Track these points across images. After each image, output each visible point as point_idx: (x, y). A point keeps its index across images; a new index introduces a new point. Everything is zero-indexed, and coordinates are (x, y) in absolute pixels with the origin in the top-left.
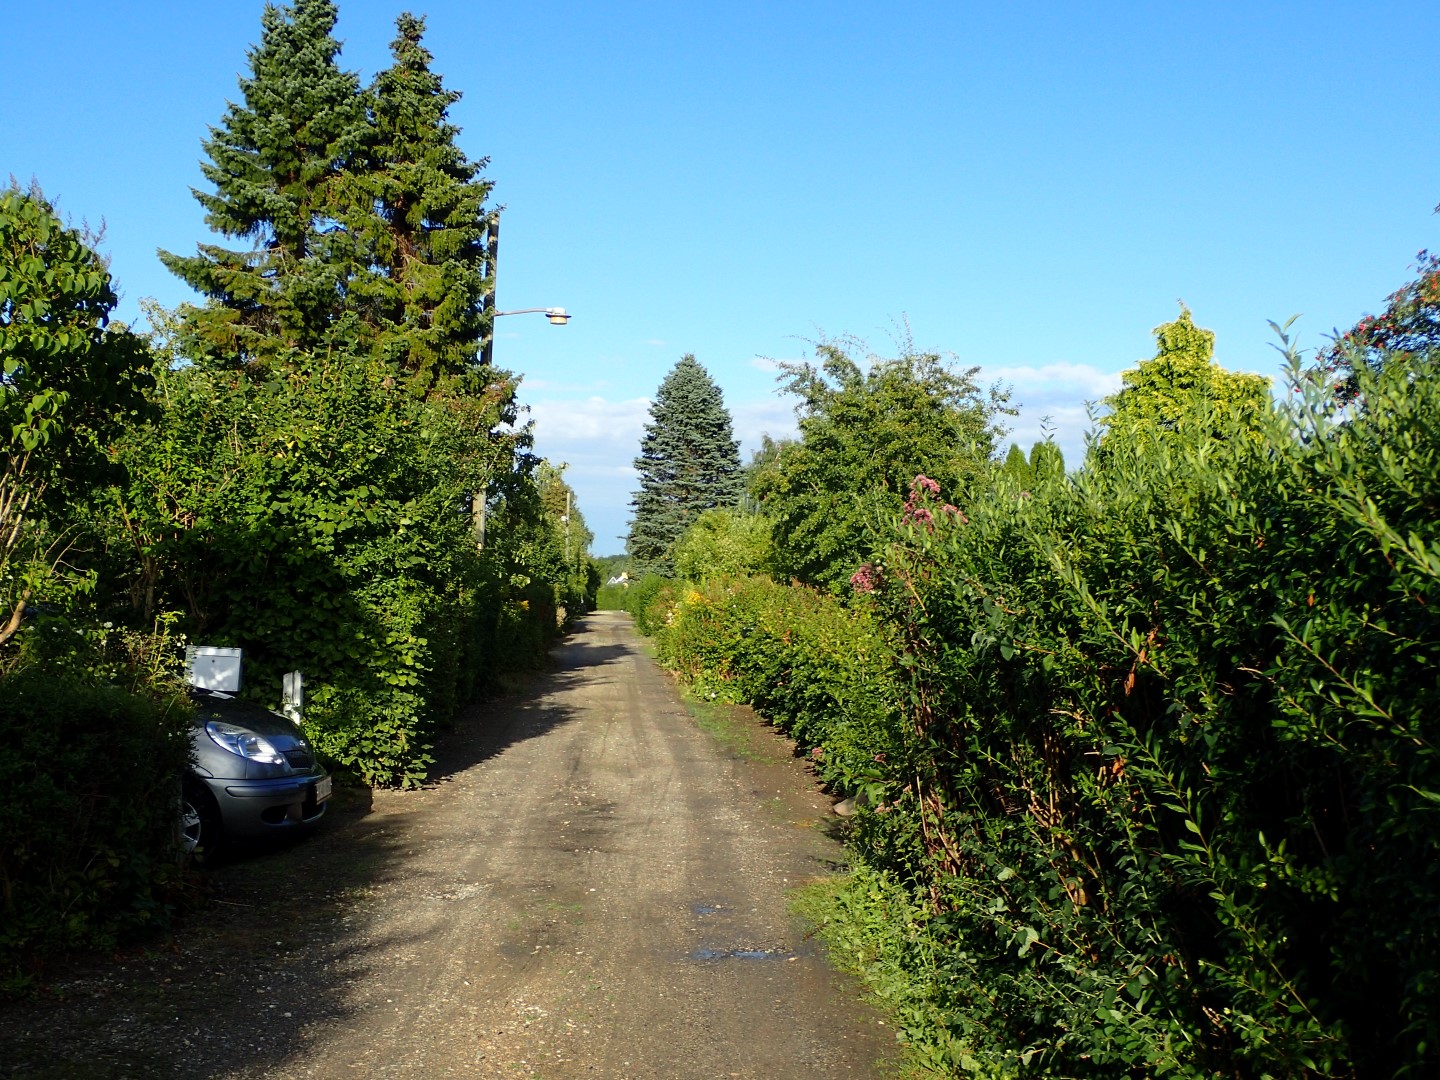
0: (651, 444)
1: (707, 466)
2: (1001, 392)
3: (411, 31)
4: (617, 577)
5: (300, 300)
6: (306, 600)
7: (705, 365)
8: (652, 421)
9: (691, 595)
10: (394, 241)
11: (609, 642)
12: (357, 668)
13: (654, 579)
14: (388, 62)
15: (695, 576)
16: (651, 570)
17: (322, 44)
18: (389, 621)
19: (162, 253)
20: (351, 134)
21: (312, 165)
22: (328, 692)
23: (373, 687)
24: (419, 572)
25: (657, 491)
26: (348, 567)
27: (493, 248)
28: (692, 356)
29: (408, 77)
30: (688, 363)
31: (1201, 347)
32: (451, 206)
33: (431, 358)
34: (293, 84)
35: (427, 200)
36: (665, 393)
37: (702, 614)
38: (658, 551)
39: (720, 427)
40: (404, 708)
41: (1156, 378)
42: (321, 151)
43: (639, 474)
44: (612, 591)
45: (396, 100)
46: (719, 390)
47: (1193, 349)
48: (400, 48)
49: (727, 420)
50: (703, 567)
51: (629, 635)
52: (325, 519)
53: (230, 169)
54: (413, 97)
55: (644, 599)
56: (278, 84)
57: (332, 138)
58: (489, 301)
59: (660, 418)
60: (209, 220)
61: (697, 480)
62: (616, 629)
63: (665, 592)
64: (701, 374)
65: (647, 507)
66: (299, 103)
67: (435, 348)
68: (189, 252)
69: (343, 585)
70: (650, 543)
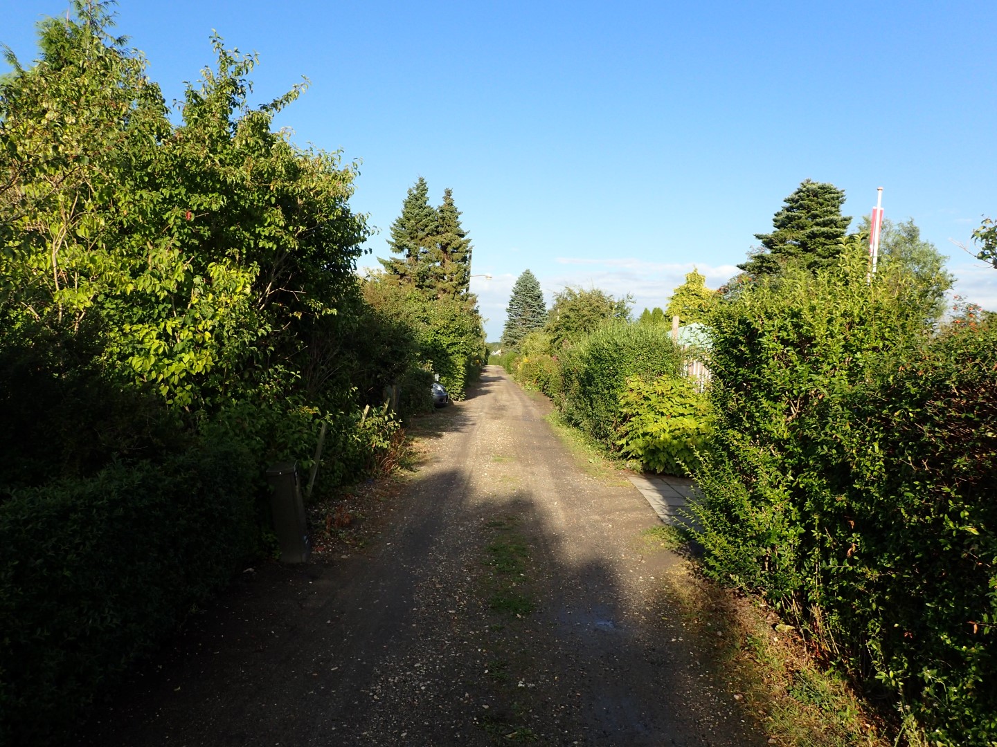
0: (513, 303)
1: (534, 312)
2: (630, 296)
3: (449, 193)
4: (495, 351)
5: (418, 274)
6: (440, 358)
7: (533, 274)
8: (513, 294)
9: (525, 360)
10: (443, 255)
11: (496, 376)
12: (450, 373)
13: (513, 353)
14: (442, 203)
15: (527, 354)
16: (511, 350)
17: (424, 199)
18: (457, 363)
19: (378, 259)
20: (432, 226)
21: (421, 234)
22: (444, 378)
23: (454, 378)
24: (464, 353)
25: (514, 321)
26: (449, 351)
27: (470, 257)
28: (528, 270)
29: (447, 208)
30: (527, 272)
31: (700, 281)
32: (460, 246)
33: (453, 291)
34: (416, 212)
35: (453, 245)
36: (518, 283)
37: (528, 365)
38: (514, 343)
39: (539, 297)
40: (460, 383)
41: (684, 292)
42: (423, 230)
43: (508, 314)
44: (494, 357)
45: (444, 215)
46: (539, 283)
47: (697, 282)
48: (445, 198)
49: (541, 295)
50: (529, 351)
51: (503, 373)
52: (445, 341)
53: (397, 235)
54: (449, 213)
55: (509, 361)
56: (412, 211)
57: (427, 226)
58: (469, 273)
59: (516, 293)
60: (391, 249)
61: (528, 316)
62: (497, 372)
63: (517, 359)
64: (532, 277)
65: (510, 326)
66: (418, 217)
67: (455, 288)
68: (387, 259)
69: (448, 355)
70: (511, 340)
